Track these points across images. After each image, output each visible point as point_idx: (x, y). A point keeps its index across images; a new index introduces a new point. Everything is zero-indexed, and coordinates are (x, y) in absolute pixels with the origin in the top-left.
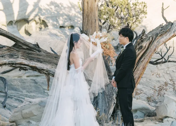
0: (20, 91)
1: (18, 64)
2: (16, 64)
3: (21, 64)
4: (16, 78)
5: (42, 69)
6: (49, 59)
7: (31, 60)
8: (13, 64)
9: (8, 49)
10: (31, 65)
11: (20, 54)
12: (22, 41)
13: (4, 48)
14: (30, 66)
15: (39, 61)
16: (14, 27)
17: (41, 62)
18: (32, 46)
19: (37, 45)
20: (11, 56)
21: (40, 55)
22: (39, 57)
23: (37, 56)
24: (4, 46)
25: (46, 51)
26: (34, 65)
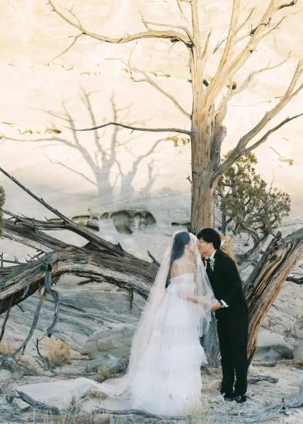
0: (105, 311)
1: (86, 272)
2: (83, 272)
3: (90, 272)
4: (102, 292)
5: (123, 282)
6: (134, 267)
7: (106, 267)
8: (79, 272)
9: (73, 250)
10: (106, 274)
11: (90, 258)
12: (98, 240)
13: (68, 248)
14: (104, 277)
15: (118, 269)
16: (109, 222)
17: (121, 271)
18: (112, 247)
19: (119, 246)
20: (77, 260)
21: (120, 261)
22: (119, 263)
23: (116, 263)
24: (68, 246)
25: (132, 256)
26: (110, 275)
